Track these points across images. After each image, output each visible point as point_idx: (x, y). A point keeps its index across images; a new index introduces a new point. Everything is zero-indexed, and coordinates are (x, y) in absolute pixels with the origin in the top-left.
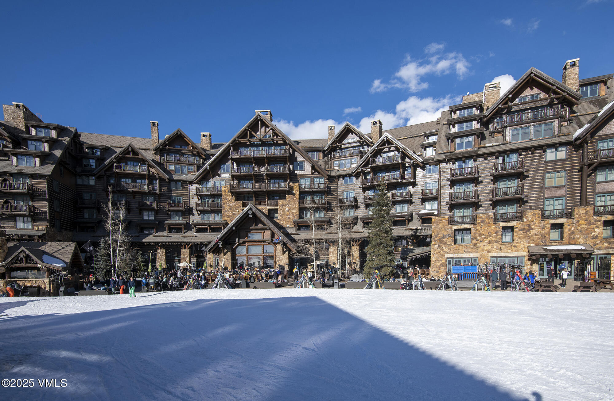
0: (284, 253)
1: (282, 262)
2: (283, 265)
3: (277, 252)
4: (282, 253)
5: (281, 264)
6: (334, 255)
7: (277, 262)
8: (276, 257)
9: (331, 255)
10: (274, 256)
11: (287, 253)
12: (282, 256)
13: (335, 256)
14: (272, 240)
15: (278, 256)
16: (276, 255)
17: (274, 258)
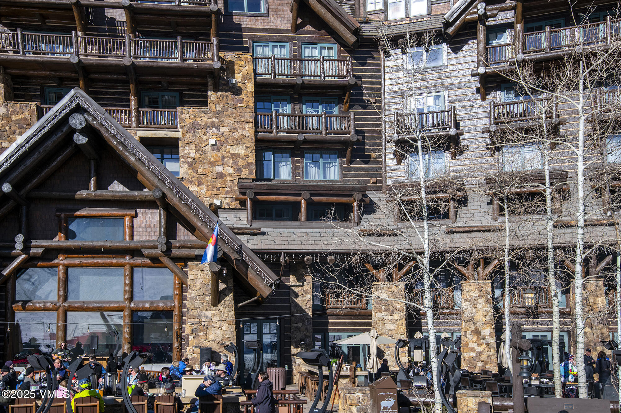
0: (217, 298)
1: (211, 337)
2: (215, 347)
3: (191, 293)
4: (209, 298)
5: (206, 344)
6: (392, 314)
7: (191, 337)
8: (181, 315)
9: (383, 315)
10: (176, 313)
11: (229, 299)
12: (209, 314)
13: (396, 316)
14: (169, 248)
15: (194, 313)
16: (181, 306)
17: (176, 320)
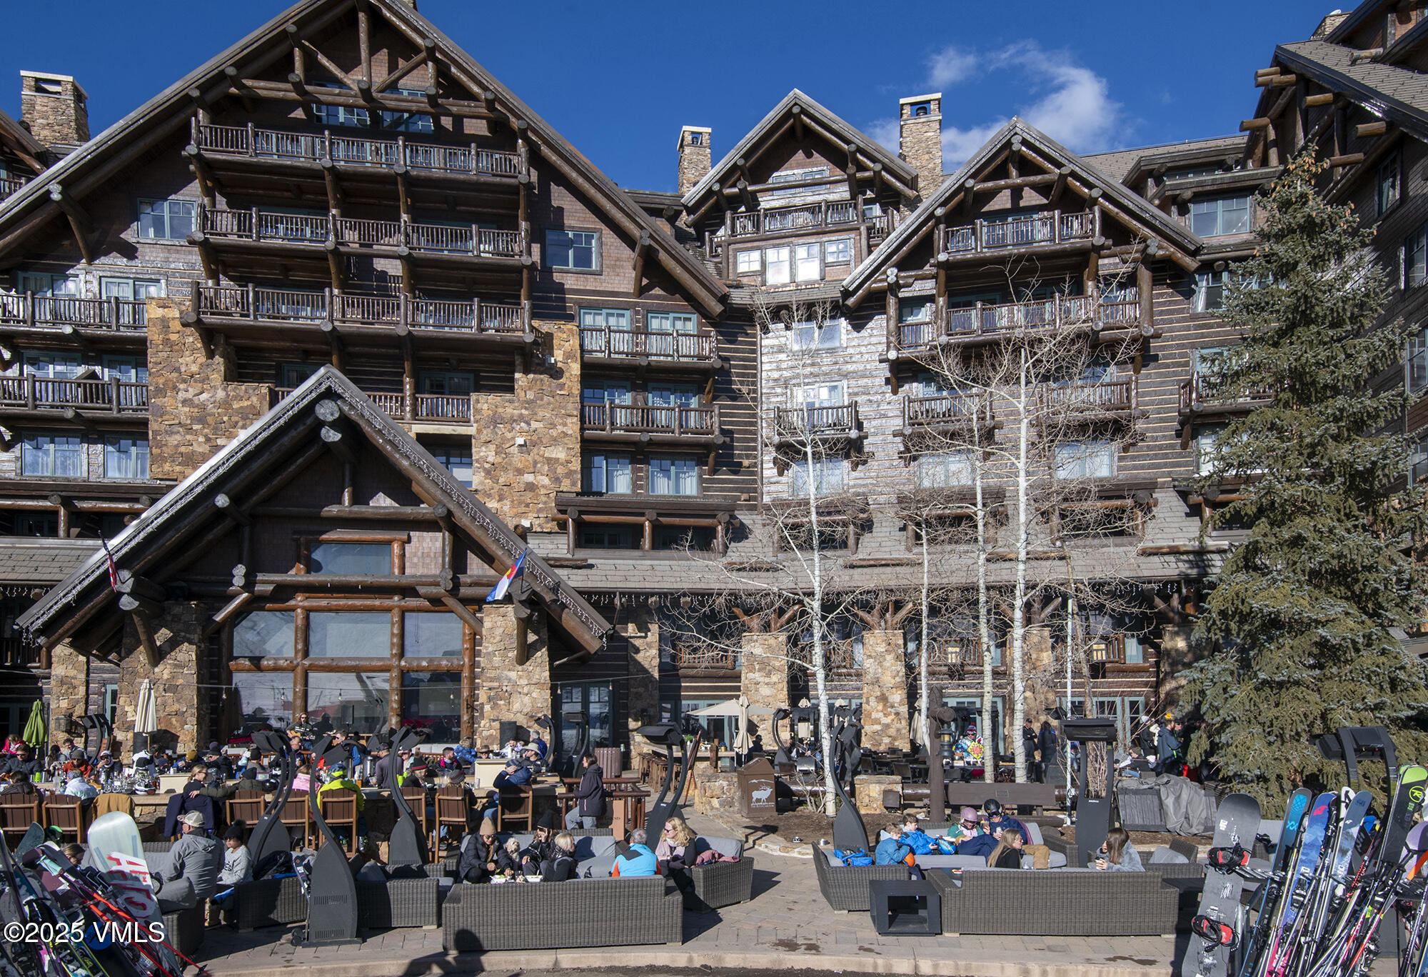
0: (525, 654)
1: (516, 706)
2: (522, 721)
3: (487, 647)
4: (513, 654)
5: (508, 717)
6: (769, 675)
7: (487, 708)
8: (473, 677)
9: (757, 676)
10: (466, 674)
11: (542, 655)
12: (513, 675)
13: (774, 678)
14: (456, 584)
15: (492, 674)
16: (473, 665)
17: (465, 683)
